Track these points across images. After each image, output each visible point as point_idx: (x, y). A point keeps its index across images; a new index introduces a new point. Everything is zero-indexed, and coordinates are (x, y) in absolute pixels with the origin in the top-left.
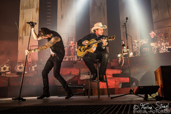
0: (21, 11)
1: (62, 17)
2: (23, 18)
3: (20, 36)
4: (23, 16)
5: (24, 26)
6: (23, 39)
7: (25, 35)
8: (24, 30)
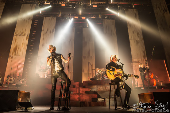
0: (14, 37)
1: (43, 45)
2: (15, 42)
3: (10, 55)
4: (16, 41)
5: (15, 48)
6: (12, 57)
7: (15, 55)
8: (14, 51)
